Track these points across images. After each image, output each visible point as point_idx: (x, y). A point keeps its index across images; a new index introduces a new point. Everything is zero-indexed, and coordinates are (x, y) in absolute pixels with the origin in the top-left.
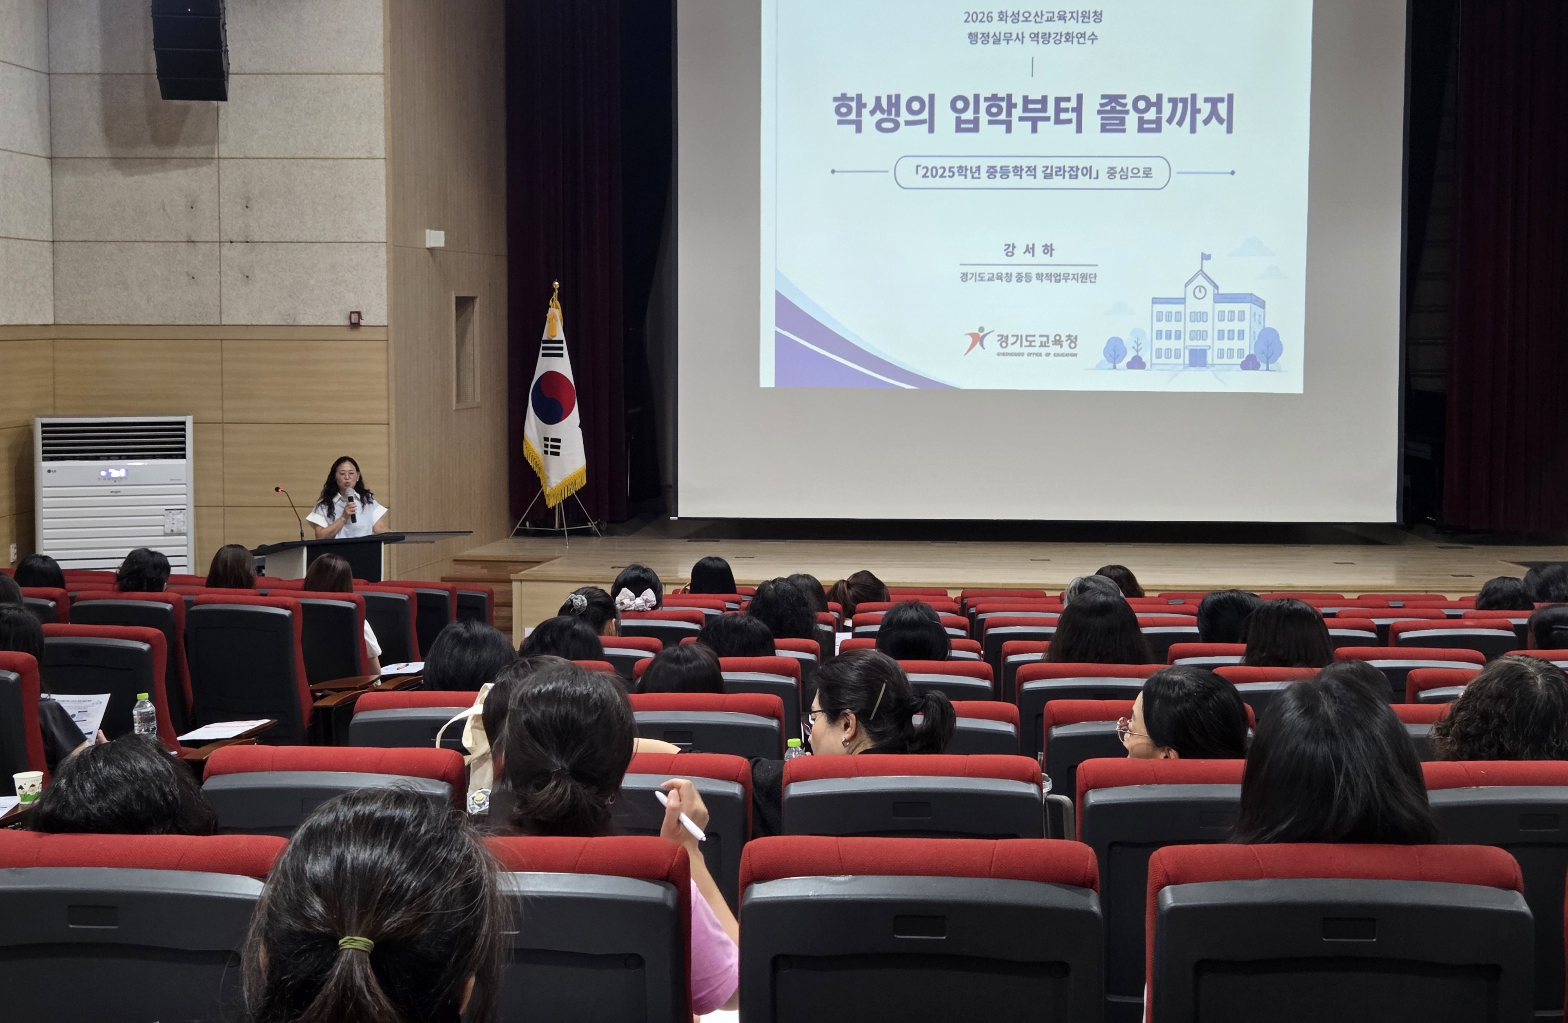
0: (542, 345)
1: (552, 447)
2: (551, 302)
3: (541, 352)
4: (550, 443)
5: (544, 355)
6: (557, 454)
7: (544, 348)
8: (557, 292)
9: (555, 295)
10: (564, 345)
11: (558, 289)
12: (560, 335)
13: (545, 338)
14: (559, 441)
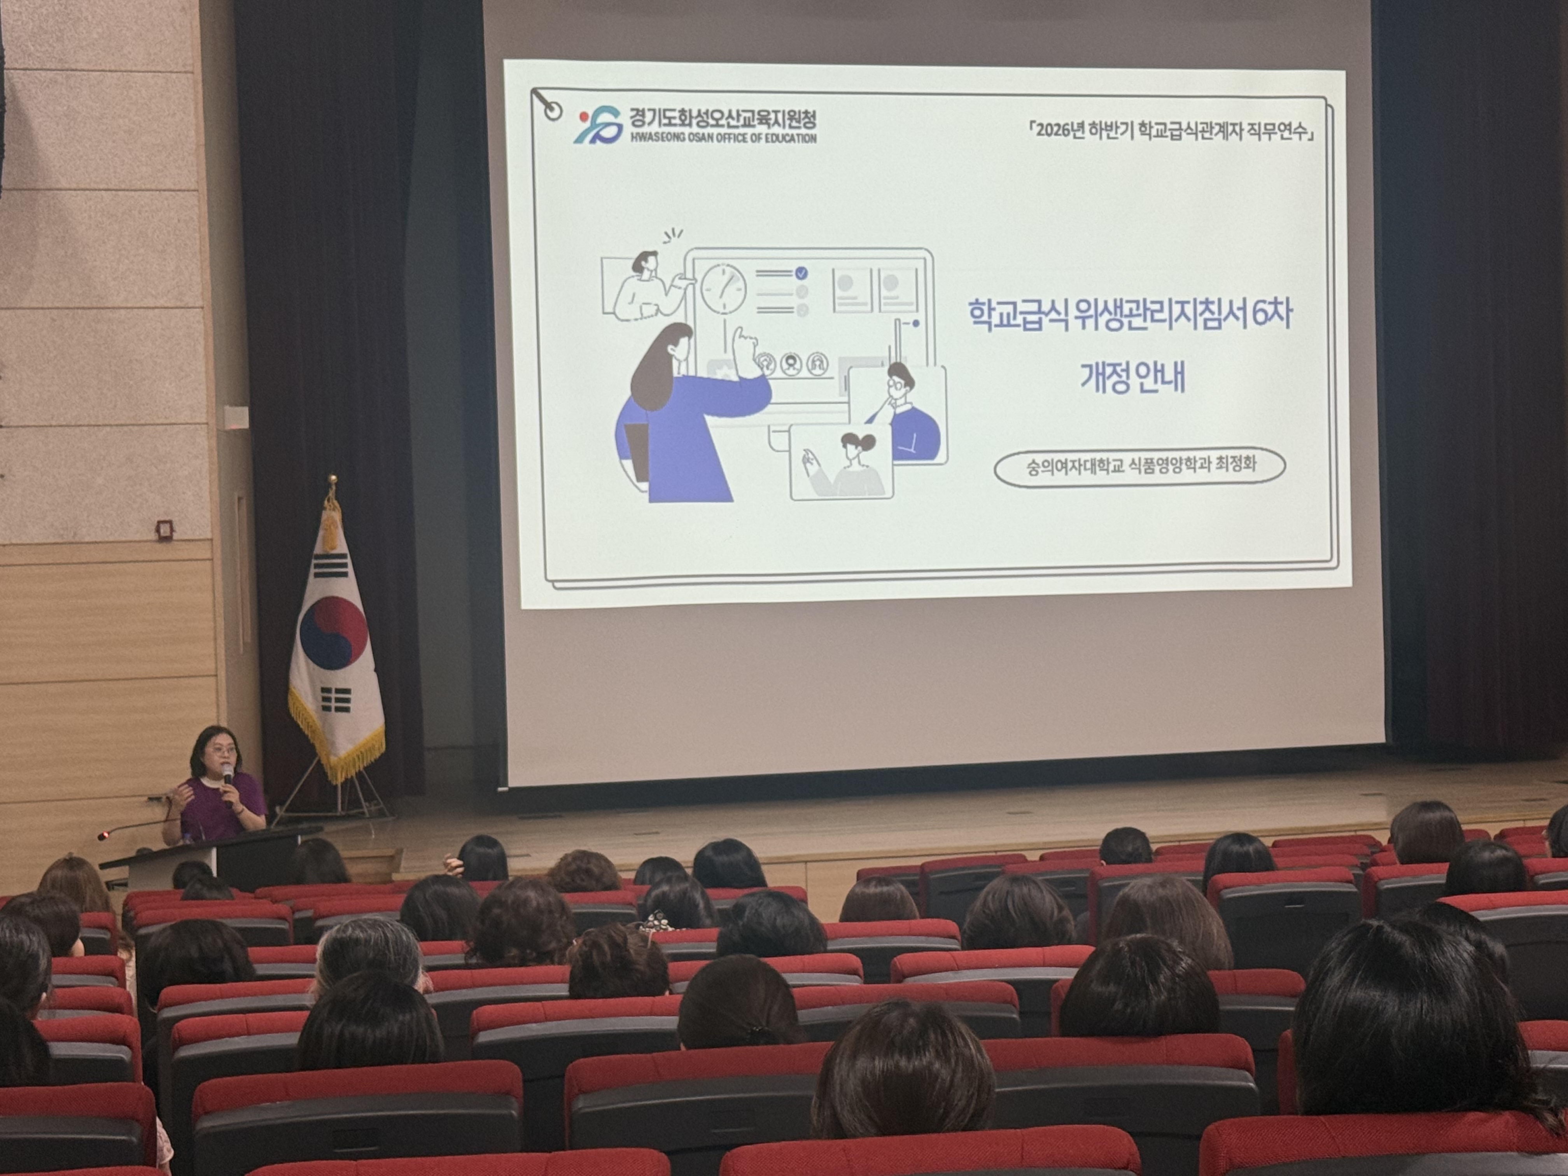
0: (314, 562)
1: (338, 700)
2: (326, 502)
3: (313, 571)
4: (333, 695)
5: (317, 575)
6: (347, 710)
7: (317, 566)
8: (334, 487)
9: (332, 494)
10: (349, 560)
11: (336, 484)
12: (342, 547)
13: (318, 550)
14: (348, 691)
